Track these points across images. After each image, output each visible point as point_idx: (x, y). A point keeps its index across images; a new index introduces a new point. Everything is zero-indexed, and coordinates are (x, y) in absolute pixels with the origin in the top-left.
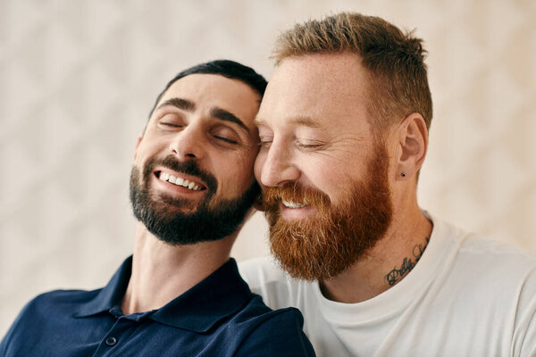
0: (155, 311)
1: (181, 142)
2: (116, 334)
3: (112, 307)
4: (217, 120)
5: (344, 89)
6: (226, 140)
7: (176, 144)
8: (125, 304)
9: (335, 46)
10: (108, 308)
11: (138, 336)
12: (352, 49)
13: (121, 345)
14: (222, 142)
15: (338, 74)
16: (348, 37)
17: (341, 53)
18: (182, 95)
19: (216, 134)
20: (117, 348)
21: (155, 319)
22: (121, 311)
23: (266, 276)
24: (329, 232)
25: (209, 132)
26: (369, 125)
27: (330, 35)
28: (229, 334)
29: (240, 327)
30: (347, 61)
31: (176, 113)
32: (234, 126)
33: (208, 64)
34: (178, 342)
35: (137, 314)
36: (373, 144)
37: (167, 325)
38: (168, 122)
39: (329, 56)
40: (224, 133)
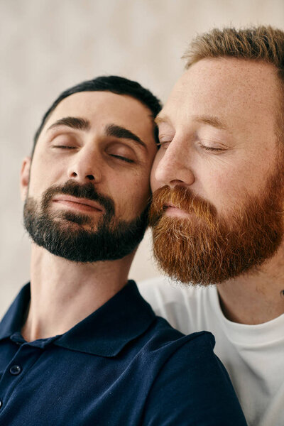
0: (59, 337)
1: (80, 163)
2: (20, 362)
3: (13, 333)
4: (113, 138)
5: (256, 96)
6: (122, 158)
7: (75, 165)
8: (26, 331)
9: (253, 53)
10: (9, 334)
11: (44, 364)
12: (270, 58)
13: (26, 374)
14: (118, 161)
15: (252, 79)
16: (268, 46)
17: (257, 61)
18: (74, 114)
19: (113, 152)
20: (22, 377)
21: (60, 345)
22: (22, 338)
23: (163, 296)
24: (215, 245)
25: (105, 151)
26: (275, 137)
27: (250, 41)
28: (143, 361)
29: (156, 354)
30: (262, 70)
31: (68, 134)
32: (131, 143)
33: (94, 81)
34: (88, 370)
35: (41, 340)
36: (276, 159)
37: (73, 351)
38: (61, 145)
39: (244, 62)
40: (121, 151)
